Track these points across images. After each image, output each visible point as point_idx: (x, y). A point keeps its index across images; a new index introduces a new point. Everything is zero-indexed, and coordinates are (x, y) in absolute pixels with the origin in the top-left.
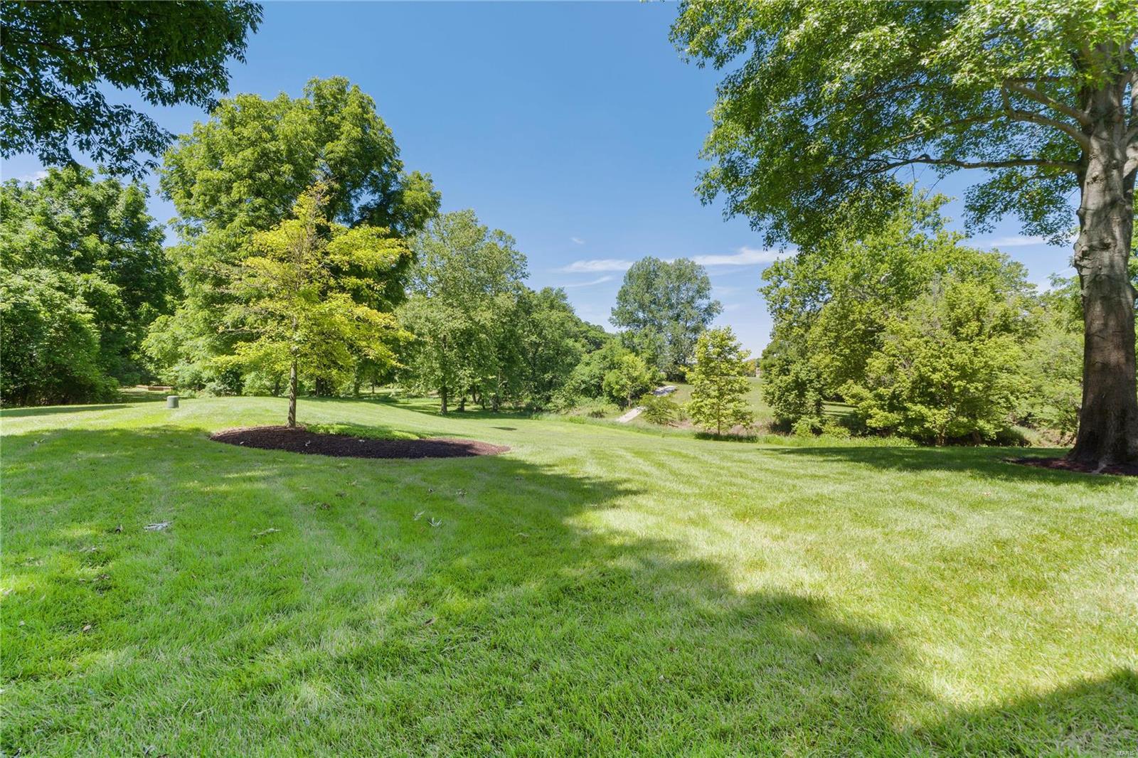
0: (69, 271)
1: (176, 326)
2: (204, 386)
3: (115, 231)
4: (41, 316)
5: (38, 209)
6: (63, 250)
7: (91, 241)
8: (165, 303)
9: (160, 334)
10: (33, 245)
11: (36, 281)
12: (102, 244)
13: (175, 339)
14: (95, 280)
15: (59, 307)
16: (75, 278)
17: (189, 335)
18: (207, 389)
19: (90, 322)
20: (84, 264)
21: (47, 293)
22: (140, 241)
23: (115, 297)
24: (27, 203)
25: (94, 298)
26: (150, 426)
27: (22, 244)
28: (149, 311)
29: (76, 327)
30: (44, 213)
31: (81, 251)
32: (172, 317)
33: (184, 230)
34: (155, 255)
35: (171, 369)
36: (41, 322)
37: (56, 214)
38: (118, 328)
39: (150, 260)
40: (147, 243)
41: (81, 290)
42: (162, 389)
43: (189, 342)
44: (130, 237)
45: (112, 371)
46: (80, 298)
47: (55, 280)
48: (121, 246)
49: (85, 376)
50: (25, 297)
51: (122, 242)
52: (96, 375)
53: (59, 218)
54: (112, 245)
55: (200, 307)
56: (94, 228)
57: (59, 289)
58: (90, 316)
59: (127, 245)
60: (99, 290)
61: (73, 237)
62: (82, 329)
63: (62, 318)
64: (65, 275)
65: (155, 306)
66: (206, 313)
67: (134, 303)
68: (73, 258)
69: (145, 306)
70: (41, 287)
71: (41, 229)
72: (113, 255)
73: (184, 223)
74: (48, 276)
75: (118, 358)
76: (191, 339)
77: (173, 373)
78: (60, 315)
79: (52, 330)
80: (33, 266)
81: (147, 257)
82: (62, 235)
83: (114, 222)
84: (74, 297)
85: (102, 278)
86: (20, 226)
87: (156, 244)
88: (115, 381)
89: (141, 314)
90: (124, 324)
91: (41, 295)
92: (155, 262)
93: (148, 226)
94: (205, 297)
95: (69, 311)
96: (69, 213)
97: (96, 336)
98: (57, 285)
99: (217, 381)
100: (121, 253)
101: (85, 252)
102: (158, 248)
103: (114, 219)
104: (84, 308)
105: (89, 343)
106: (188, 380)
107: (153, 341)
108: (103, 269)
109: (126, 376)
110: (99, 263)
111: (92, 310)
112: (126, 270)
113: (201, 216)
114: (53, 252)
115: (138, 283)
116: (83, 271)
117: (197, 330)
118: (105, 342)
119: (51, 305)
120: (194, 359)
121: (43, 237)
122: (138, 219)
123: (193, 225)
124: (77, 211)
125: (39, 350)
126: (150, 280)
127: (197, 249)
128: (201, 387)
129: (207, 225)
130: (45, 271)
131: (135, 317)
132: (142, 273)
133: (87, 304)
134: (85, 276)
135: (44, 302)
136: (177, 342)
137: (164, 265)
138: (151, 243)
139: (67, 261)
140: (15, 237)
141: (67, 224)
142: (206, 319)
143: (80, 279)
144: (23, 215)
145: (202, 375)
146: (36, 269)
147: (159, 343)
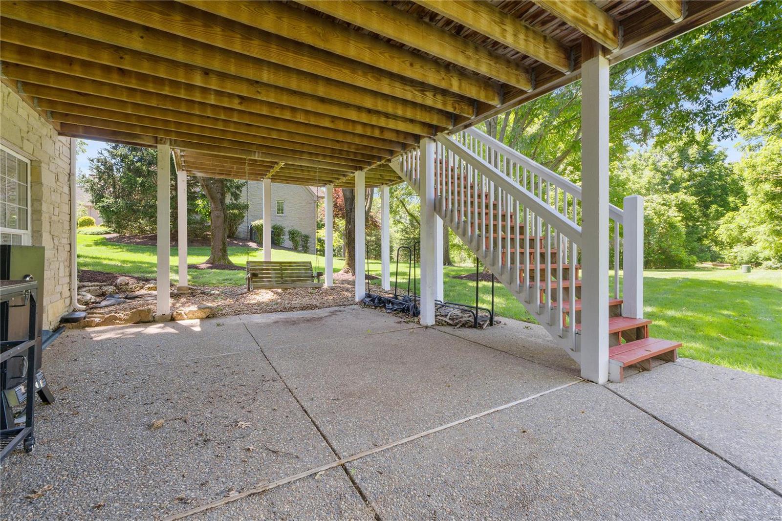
0: (666, 193)
1: (741, 218)
2: (760, 264)
3: (693, 162)
4: (655, 221)
5: (650, 162)
6: (664, 182)
7: (678, 173)
8: (729, 204)
9: (729, 225)
10: (649, 183)
11: (652, 202)
12: (685, 172)
13: (740, 227)
14: (682, 196)
15: (663, 215)
16: (670, 197)
17: (752, 224)
18: (763, 266)
19: (680, 221)
20: (674, 189)
21: (657, 208)
22: (709, 164)
23: (693, 204)
24: (644, 160)
25: (682, 207)
26: (736, 281)
27: (644, 184)
28: (717, 211)
29: (672, 226)
30: (654, 164)
31: (673, 180)
32: (737, 212)
33: (747, 149)
34: (720, 171)
35: (731, 251)
36: (654, 225)
37: (658, 162)
38: (694, 224)
39: (716, 175)
40: (713, 164)
41: (674, 203)
42: (723, 266)
43: (752, 229)
44: (702, 163)
45: (692, 252)
46: (674, 208)
47: (661, 201)
48: (696, 171)
49: (677, 255)
50: (647, 212)
51: (696, 168)
52: (683, 254)
53: (661, 164)
54: (690, 171)
55: (762, 203)
56: (680, 164)
57: (663, 205)
58: (680, 218)
59: (701, 169)
60: (684, 202)
61: (668, 173)
62: (676, 226)
63: (665, 221)
64: (665, 196)
65: (721, 206)
66: (768, 206)
67: (705, 206)
68: (669, 185)
69: (714, 207)
70: (654, 205)
71: (652, 173)
72: (692, 177)
73: (746, 143)
74: (657, 198)
75: (695, 243)
76: (753, 227)
77: (733, 254)
78: (664, 219)
79: (660, 228)
80: (649, 195)
81: (715, 174)
82: (663, 174)
83: (692, 157)
84: (670, 208)
85: (686, 193)
86: (642, 174)
87: (720, 163)
88: (695, 258)
89: (711, 213)
90: (698, 221)
91: (654, 209)
92: (720, 175)
93: (714, 152)
94: (766, 194)
95: (669, 217)
96: (665, 160)
97: (683, 230)
98: (662, 202)
99: (773, 260)
100: (695, 175)
101: (675, 180)
102: (722, 165)
103: (692, 155)
104: (676, 214)
105: (679, 234)
106: (746, 259)
107: (723, 230)
108: (686, 188)
109: (701, 255)
110: (684, 185)
111: (681, 215)
112: (699, 186)
113: (761, 134)
114: (658, 184)
115: (708, 193)
116: (675, 192)
117: (758, 219)
118: (688, 234)
119: (659, 214)
120: (756, 242)
121: (654, 177)
122: (708, 150)
123: (754, 143)
124: (670, 156)
125: (655, 240)
126: (716, 189)
127: (759, 160)
128: (758, 264)
129: (767, 140)
130: (656, 196)
131: (706, 215)
132: (710, 185)
133: (678, 211)
134: (676, 194)
135: (656, 213)
136: (742, 229)
137: (726, 176)
138: (717, 163)
139: (665, 188)
140: (641, 180)
141: (665, 166)
142: (768, 211)
143: (673, 197)
144: (643, 167)
145: (759, 255)
146: (651, 196)
147: (728, 231)
